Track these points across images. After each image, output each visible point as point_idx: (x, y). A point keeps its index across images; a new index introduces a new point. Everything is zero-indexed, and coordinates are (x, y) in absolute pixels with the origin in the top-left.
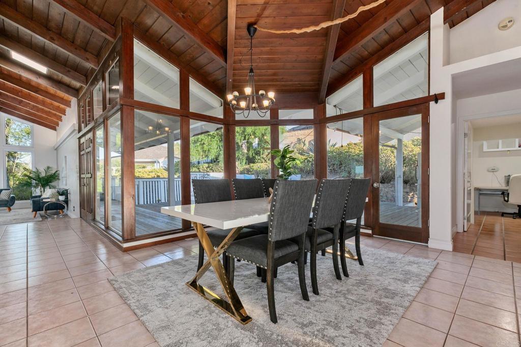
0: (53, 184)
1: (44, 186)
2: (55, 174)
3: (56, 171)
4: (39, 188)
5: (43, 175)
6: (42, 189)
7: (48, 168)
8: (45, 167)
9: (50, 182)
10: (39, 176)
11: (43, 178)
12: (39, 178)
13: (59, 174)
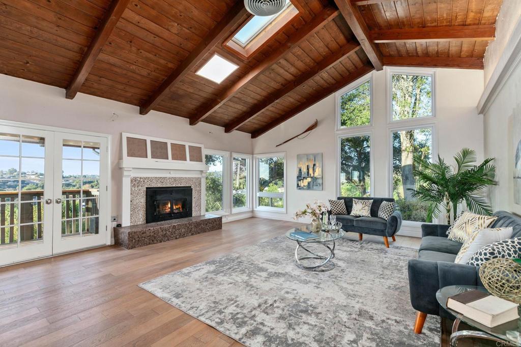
0: (475, 194)
1: (455, 198)
2: (481, 167)
3: (486, 162)
4: (445, 201)
5: (453, 171)
6: (451, 204)
7: (466, 153)
8: (458, 152)
9: (471, 189)
10: (443, 174)
11: (453, 178)
12: (444, 178)
13: (493, 169)
